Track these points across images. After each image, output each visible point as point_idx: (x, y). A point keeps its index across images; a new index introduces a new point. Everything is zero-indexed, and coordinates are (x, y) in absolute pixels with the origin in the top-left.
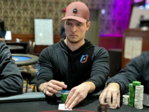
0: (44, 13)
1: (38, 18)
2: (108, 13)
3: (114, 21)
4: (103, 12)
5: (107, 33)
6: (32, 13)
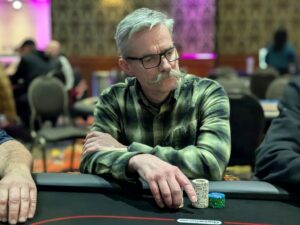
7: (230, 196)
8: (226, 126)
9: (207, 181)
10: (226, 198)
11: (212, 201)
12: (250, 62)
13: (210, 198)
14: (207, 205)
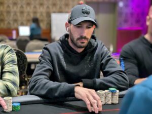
0: (61, 8)
1: (54, 12)
2: (126, 6)
3: (132, 14)
4: (121, 4)
5: (125, 26)
6: (48, 7)
7: (22, 104)
8: (16, 68)
9: (11, 98)
10: (21, 105)
11: (14, 107)
12: (14, 33)
13: (13, 106)
14: (11, 110)
